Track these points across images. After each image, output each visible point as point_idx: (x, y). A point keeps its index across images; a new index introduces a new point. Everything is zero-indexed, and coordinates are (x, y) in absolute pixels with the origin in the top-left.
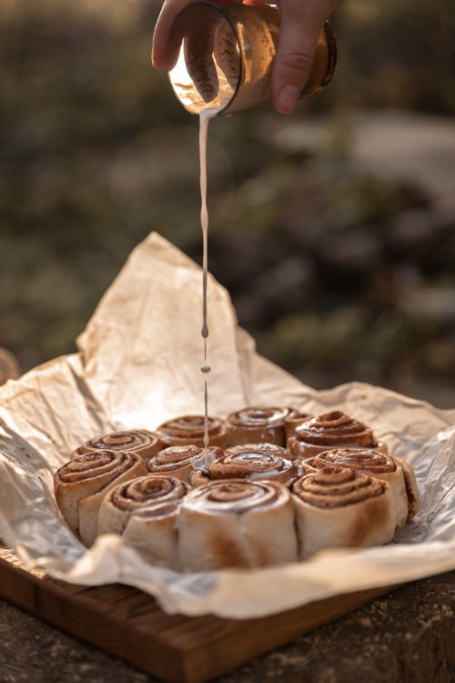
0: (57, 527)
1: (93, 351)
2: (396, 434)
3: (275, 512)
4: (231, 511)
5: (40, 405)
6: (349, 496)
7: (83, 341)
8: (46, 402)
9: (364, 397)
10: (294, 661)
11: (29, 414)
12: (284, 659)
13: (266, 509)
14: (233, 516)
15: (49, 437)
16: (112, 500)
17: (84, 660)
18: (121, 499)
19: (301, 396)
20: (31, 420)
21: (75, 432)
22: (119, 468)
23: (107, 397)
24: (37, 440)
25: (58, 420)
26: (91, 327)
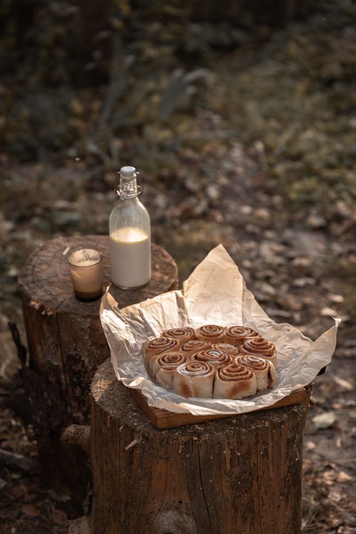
0: (139, 365)
1: (188, 288)
2: (293, 349)
3: (203, 379)
4: (189, 375)
5: (159, 309)
6: (233, 378)
7: (186, 283)
8: (162, 309)
9: (288, 330)
10: (199, 428)
11: (153, 313)
12: (197, 427)
13: (200, 377)
14: (189, 377)
15: (159, 323)
16: (159, 360)
17: (136, 411)
18: (161, 360)
19: (268, 322)
20: (153, 315)
21: (171, 322)
22: (168, 347)
23: (190, 308)
24: (154, 324)
25: (166, 317)
26: (190, 278)
